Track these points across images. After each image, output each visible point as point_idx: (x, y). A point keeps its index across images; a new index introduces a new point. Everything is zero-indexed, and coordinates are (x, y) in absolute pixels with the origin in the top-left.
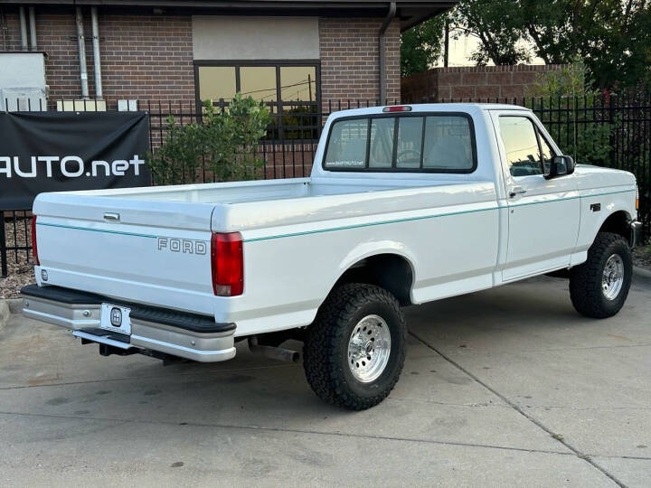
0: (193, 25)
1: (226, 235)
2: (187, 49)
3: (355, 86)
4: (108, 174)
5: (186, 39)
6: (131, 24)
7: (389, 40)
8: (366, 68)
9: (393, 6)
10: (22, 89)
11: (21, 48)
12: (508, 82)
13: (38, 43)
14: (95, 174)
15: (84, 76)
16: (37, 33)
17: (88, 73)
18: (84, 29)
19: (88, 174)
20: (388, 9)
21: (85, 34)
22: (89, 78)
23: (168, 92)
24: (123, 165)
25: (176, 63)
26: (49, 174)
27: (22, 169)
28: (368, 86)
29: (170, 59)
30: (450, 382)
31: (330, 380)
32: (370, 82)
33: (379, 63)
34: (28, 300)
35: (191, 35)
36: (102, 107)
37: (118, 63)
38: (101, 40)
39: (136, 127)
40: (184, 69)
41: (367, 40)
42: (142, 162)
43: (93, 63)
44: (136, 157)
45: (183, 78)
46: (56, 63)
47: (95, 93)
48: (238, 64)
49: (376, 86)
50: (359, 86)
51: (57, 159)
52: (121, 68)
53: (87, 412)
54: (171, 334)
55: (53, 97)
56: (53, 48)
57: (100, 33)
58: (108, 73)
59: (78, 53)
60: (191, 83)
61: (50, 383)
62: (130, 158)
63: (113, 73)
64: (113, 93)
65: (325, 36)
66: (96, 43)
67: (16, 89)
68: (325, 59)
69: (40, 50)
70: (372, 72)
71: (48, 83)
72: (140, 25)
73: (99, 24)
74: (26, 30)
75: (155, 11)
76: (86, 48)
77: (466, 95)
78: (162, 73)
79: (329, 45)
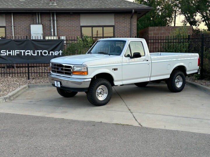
0: (81, 16)
2: (79, 23)
3: (124, 32)
4: (54, 55)
5: (78, 20)
6: (65, 17)
7: (134, 20)
8: (127, 27)
11: (37, 23)
13: (41, 22)
14: (50, 55)
15: (52, 30)
16: (41, 19)
17: (53, 29)
18: (53, 18)
19: (49, 55)
20: (132, 11)
23: (74, 34)
24: (57, 53)
25: (76, 27)
26: (40, 55)
27: (33, 53)
29: (74, 25)
32: (128, 31)
33: (131, 26)
35: (80, 19)
36: (55, 38)
38: (57, 21)
39: (61, 43)
40: (78, 28)
41: (127, 20)
44: (61, 51)
45: (78, 30)
46: (46, 27)
47: (55, 34)
48: (92, 27)
49: (130, 32)
51: (41, 51)
52: (62, 28)
55: (44, 35)
56: (45, 23)
57: (56, 19)
58: (58, 29)
59: (51, 24)
60: (80, 32)
62: (59, 51)
63: (60, 29)
64: (59, 34)
65: (116, 19)
66: (55, 21)
67: (35, 33)
68: (116, 25)
69: (41, 24)
70: (129, 29)
71: (43, 32)
72: (67, 17)
73: (56, 17)
74: (38, 18)
75: (71, 13)
76: (53, 23)
77: (157, 35)
78: (72, 29)
79: (117, 21)
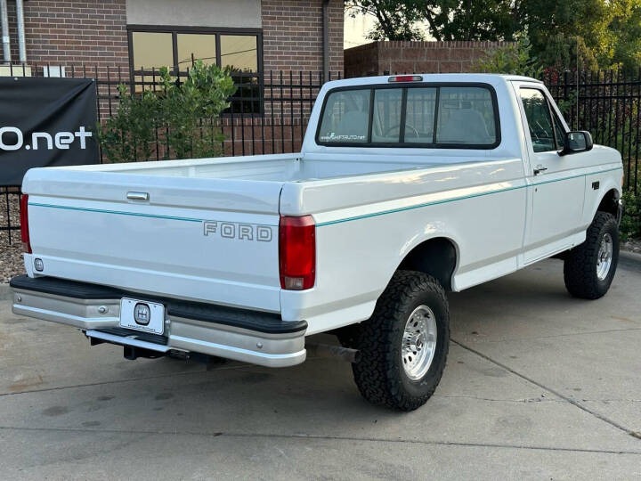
1: (298, 218)
2: (120, 12)
3: (298, 58)
4: (50, 147)
7: (333, 11)
8: (310, 39)
12: (446, 58)
14: (35, 147)
15: (6, 39)
17: (11, 36)
19: (28, 147)
22: (11, 41)
23: (100, 59)
24: (68, 138)
25: (108, 28)
28: (311, 59)
29: (101, 22)
30: (486, 374)
31: (386, 380)
32: (313, 54)
33: (323, 35)
34: (20, 294)
37: (43, 26)
39: (82, 96)
40: (117, 34)
41: (311, 10)
42: (90, 134)
43: (16, 25)
44: (82, 129)
45: (116, 44)
47: (18, 57)
48: (174, 31)
49: (320, 59)
50: (302, 58)
52: (46, 31)
53: (96, 424)
54: (228, 334)
58: (32, 36)
61: (35, 388)
62: (75, 130)
63: (38, 36)
64: (38, 58)
65: (267, 4)
68: (267, 28)
70: (316, 44)
76: (9, 9)
77: (406, 70)
78: (92, 38)
79: (272, 13)
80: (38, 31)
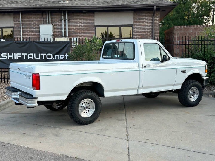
0: (95, 15)
2: (93, 22)
3: (144, 33)
5: (92, 19)
6: (77, 15)
7: (156, 18)
8: (148, 27)
9: (155, 7)
10: (46, 35)
11: (47, 23)
13: (51, 21)
14: (55, 59)
15: (63, 31)
16: (51, 19)
17: (65, 30)
18: (64, 17)
19: (54, 59)
20: (153, 8)
21: (64, 19)
22: (65, 31)
23: (87, 35)
24: (63, 56)
25: (90, 27)
26: (43, 59)
27: (36, 57)
28: (149, 33)
29: (88, 25)
32: (149, 31)
35: (94, 18)
36: (67, 40)
37: (73, 27)
39: (67, 46)
40: (92, 28)
41: (149, 18)
43: (66, 27)
45: (91, 31)
46: (56, 27)
47: (66, 35)
48: (108, 27)
49: (151, 33)
50: (146, 33)
51: (45, 54)
52: (74, 28)
55: (55, 36)
56: (56, 23)
57: (68, 18)
58: (70, 30)
59: (62, 24)
60: (94, 32)
62: (65, 54)
63: (72, 30)
64: (71, 35)
65: (135, 17)
66: (67, 21)
67: (44, 35)
68: (135, 24)
69: (52, 24)
70: (150, 28)
71: (54, 33)
72: (80, 15)
73: (68, 16)
74: (48, 18)
75: (84, 11)
76: (64, 23)
77: (184, 35)
78: (85, 29)
79: (136, 20)
80: (72, 28)
